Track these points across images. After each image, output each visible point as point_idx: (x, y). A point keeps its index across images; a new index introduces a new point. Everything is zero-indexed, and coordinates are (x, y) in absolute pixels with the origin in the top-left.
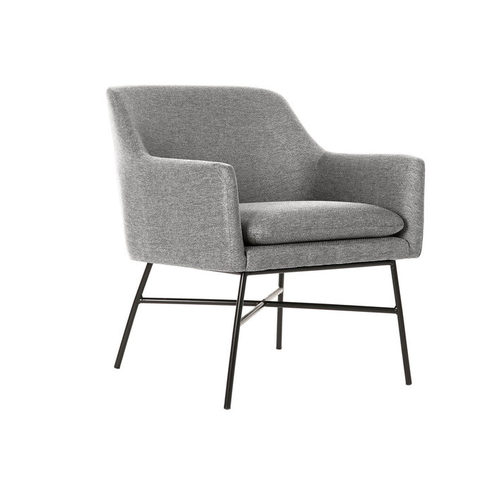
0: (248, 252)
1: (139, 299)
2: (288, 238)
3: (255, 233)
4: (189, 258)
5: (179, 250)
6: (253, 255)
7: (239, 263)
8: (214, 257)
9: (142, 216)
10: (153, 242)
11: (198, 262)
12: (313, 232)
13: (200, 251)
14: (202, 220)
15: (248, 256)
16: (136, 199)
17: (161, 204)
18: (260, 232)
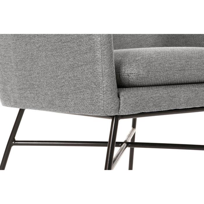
0: (122, 94)
1: (12, 142)
2: (162, 79)
3: (129, 72)
4: (57, 102)
5: (46, 94)
6: (126, 96)
7: (113, 105)
8: (84, 99)
9: (11, 62)
10: (21, 87)
11: (66, 106)
12: (187, 73)
13: (68, 94)
14: (71, 59)
15: (122, 98)
16: (5, 46)
17: (28, 47)
18: (135, 71)
